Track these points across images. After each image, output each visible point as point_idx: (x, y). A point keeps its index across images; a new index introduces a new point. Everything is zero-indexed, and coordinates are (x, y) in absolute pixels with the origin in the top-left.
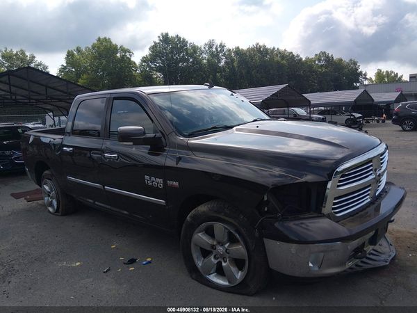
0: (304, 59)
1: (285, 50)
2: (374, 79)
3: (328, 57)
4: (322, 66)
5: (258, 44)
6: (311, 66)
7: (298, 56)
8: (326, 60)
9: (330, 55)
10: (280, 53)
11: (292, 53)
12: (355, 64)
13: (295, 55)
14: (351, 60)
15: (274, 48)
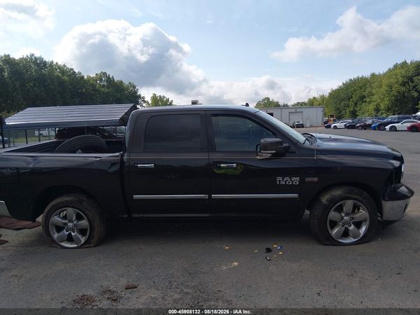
0: (86, 77)
1: (65, 66)
2: (150, 102)
3: (109, 78)
4: (104, 86)
5: (33, 55)
6: (93, 86)
7: (80, 73)
8: (107, 81)
9: (111, 77)
10: (59, 68)
11: (72, 69)
12: (134, 87)
13: (77, 72)
14: (130, 83)
15: (52, 62)
